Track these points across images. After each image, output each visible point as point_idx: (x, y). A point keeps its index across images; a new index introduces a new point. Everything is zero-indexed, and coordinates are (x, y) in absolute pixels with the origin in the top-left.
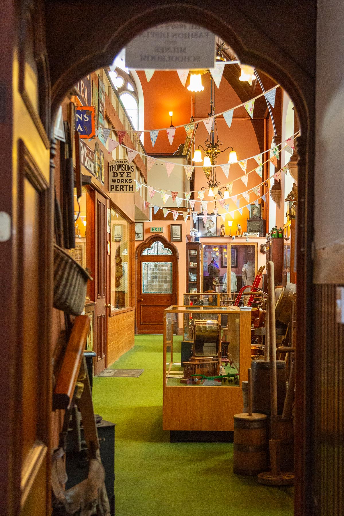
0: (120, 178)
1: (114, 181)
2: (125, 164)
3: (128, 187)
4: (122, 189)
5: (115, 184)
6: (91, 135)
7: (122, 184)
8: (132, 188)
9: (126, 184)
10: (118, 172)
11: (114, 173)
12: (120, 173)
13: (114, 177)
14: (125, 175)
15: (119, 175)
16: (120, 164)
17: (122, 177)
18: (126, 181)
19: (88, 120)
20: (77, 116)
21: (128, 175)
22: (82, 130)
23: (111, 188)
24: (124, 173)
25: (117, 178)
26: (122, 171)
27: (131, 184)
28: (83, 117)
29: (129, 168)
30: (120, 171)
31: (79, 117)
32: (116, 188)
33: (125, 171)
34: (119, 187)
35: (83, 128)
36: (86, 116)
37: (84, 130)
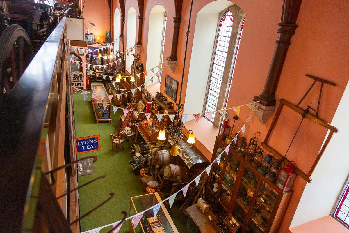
0: (77, 80)
1: (74, 81)
2: (79, 74)
3: (81, 84)
4: (78, 85)
5: (74, 83)
6: (98, 149)
7: (78, 83)
8: (83, 84)
9: (80, 83)
10: (76, 77)
11: (74, 78)
12: (77, 78)
13: (74, 79)
14: (79, 79)
15: (77, 79)
16: (77, 73)
17: (78, 79)
18: (80, 81)
19: (96, 141)
20: (90, 141)
21: (81, 79)
22: (93, 147)
23: (73, 85)
24: (79, 78)
25: (75, 80)
26: (78, 77)
27: (83, 83)
28: (94, 141)
29: (81, 75)
30: (77, 77)
31: (92, 141)
32: (75, 84)
33: (79, 77)
34: (77, 84)
35: (93, 146)
36: (95, 140)
37: (94, 147)
